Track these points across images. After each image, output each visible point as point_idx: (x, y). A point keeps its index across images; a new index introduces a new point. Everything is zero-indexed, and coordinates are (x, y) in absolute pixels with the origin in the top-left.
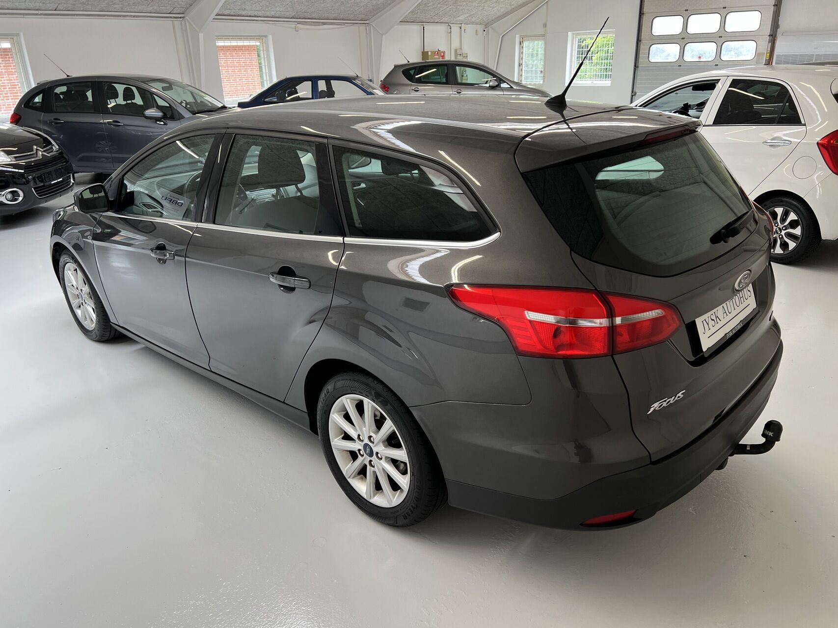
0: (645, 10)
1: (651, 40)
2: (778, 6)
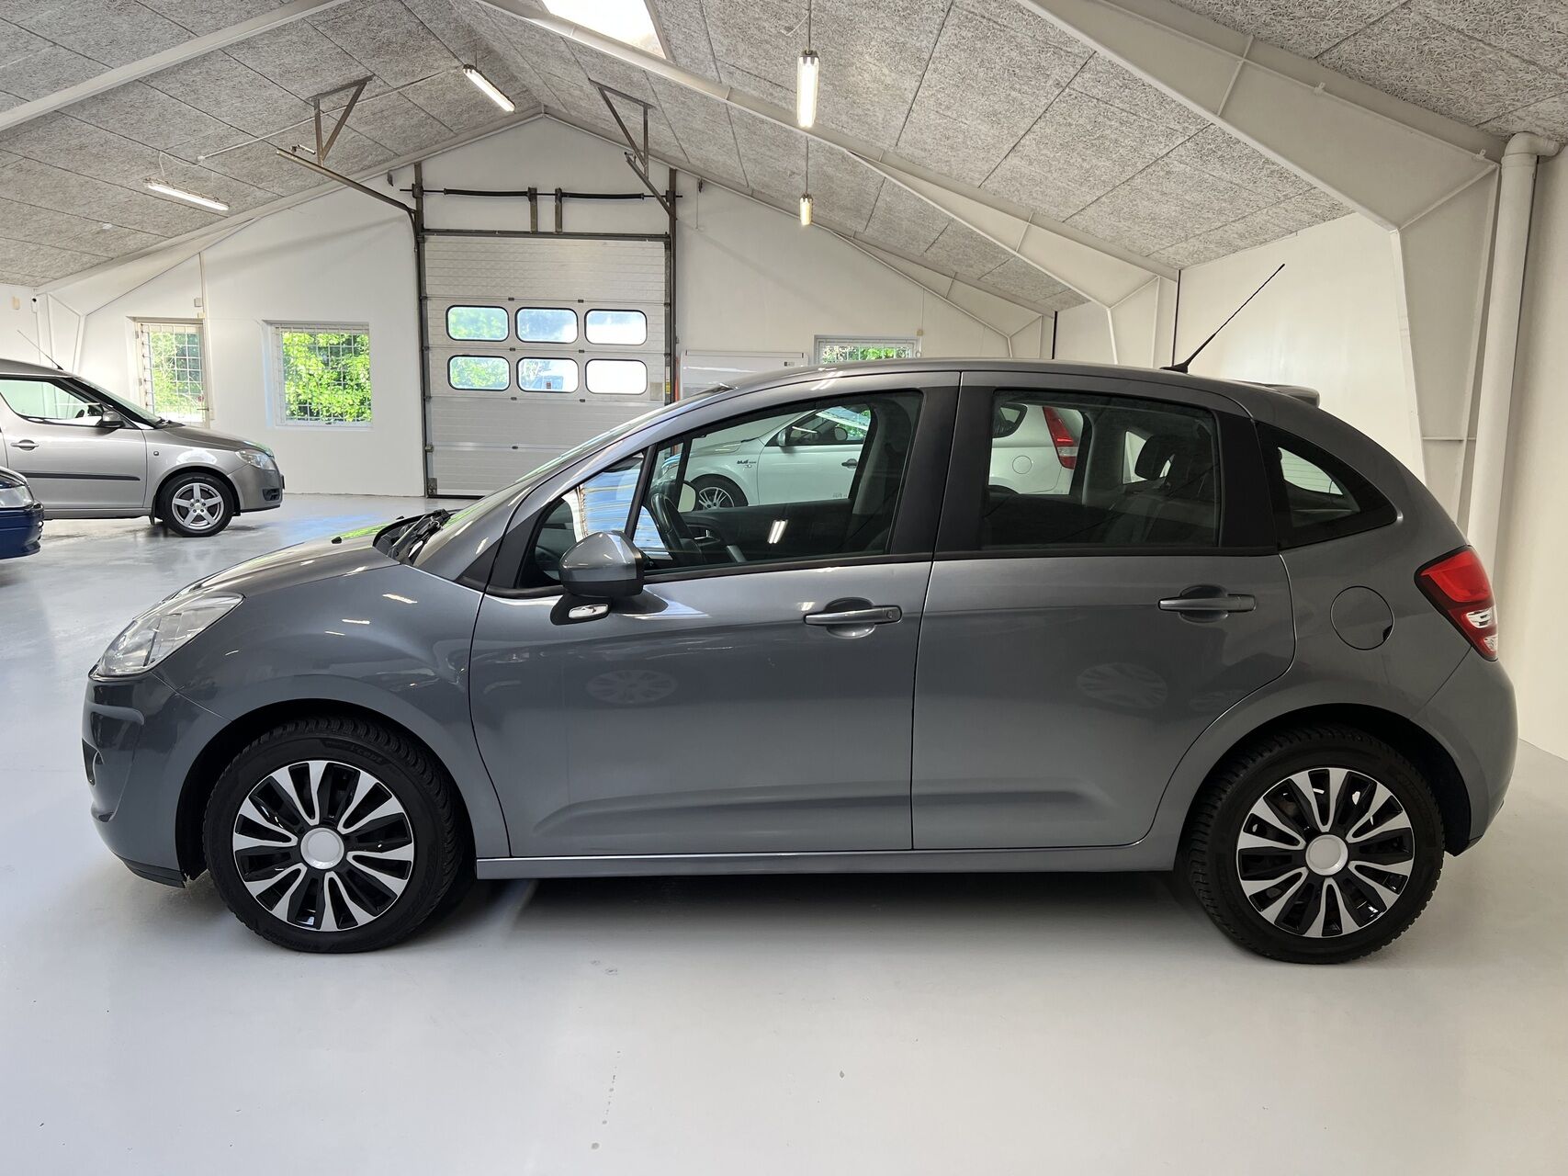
0: (429, 291)
1: (450, 347)
2: (671, 305)
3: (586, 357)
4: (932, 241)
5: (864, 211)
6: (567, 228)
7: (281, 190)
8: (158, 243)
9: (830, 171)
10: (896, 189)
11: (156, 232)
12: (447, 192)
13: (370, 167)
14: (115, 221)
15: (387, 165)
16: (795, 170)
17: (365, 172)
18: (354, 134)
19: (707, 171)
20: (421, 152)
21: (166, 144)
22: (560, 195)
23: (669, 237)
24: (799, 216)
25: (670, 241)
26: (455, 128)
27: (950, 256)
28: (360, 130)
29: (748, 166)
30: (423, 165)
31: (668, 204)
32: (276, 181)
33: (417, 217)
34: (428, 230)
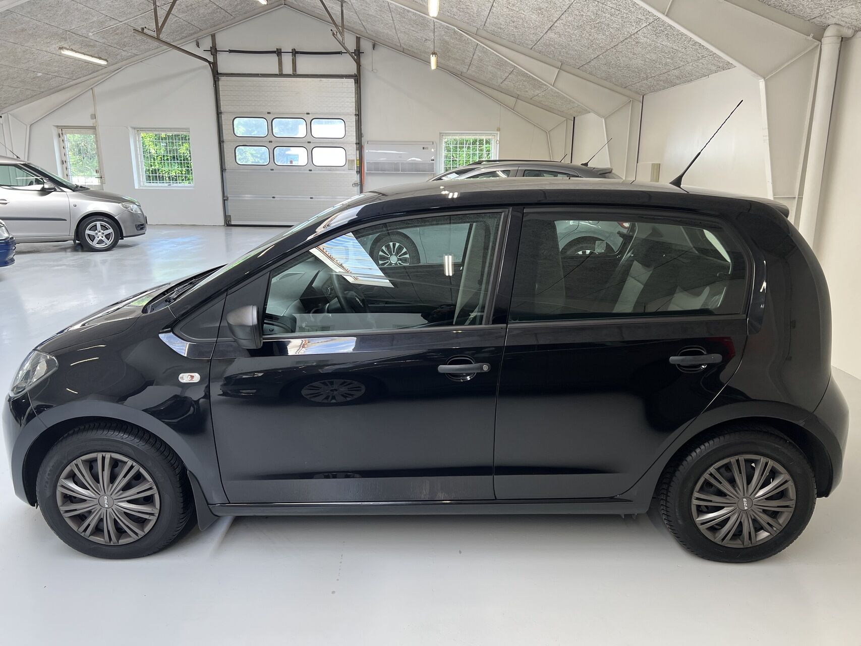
0: (223, 109)
1: (235, 141)
2: (359, 115)
3: (312, 145)
4: (505, 78)
5: (466, 61)
6: (299, 72)
7: (136, 51)
8: (68, 82)
9: (447, 38)
10: (485, 49)
11: (66, 77)
12: (231, 51)
13: (186, 37)
14: (44, 71)
15: (196, 36)
16: (427, 38)
17: (184, 40)
18: (178, 18)
19: (377, 37)
20: (214, 28)
21: (70, 27)
22: (295, 53)
23: (356, 76)
24: (430, 63)
25: (357, 78)
26: (233, 14)
27: (515, 86)
28: (180, 16)
29: (401, 35)
30: (217, 36)
31: (356, 57)
32: (133, 46)
33: (214, 66)
34: (221, 74)
